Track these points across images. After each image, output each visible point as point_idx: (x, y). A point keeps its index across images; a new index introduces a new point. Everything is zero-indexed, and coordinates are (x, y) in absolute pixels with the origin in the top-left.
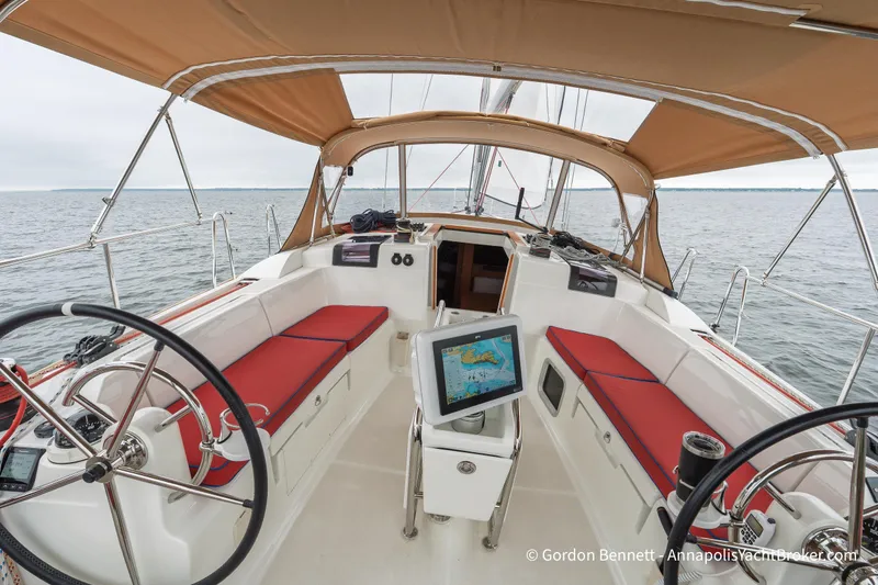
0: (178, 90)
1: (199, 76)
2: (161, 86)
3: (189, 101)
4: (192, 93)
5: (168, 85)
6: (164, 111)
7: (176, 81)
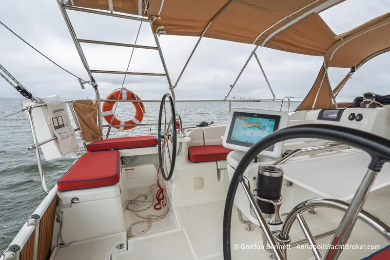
0: (259, 43)
1: (265, 36)
2: (252, 43)
3: (263, 47)
4: (264, 43)
5: (254, 42)
6: (254, 53)
7: (257, 40)
